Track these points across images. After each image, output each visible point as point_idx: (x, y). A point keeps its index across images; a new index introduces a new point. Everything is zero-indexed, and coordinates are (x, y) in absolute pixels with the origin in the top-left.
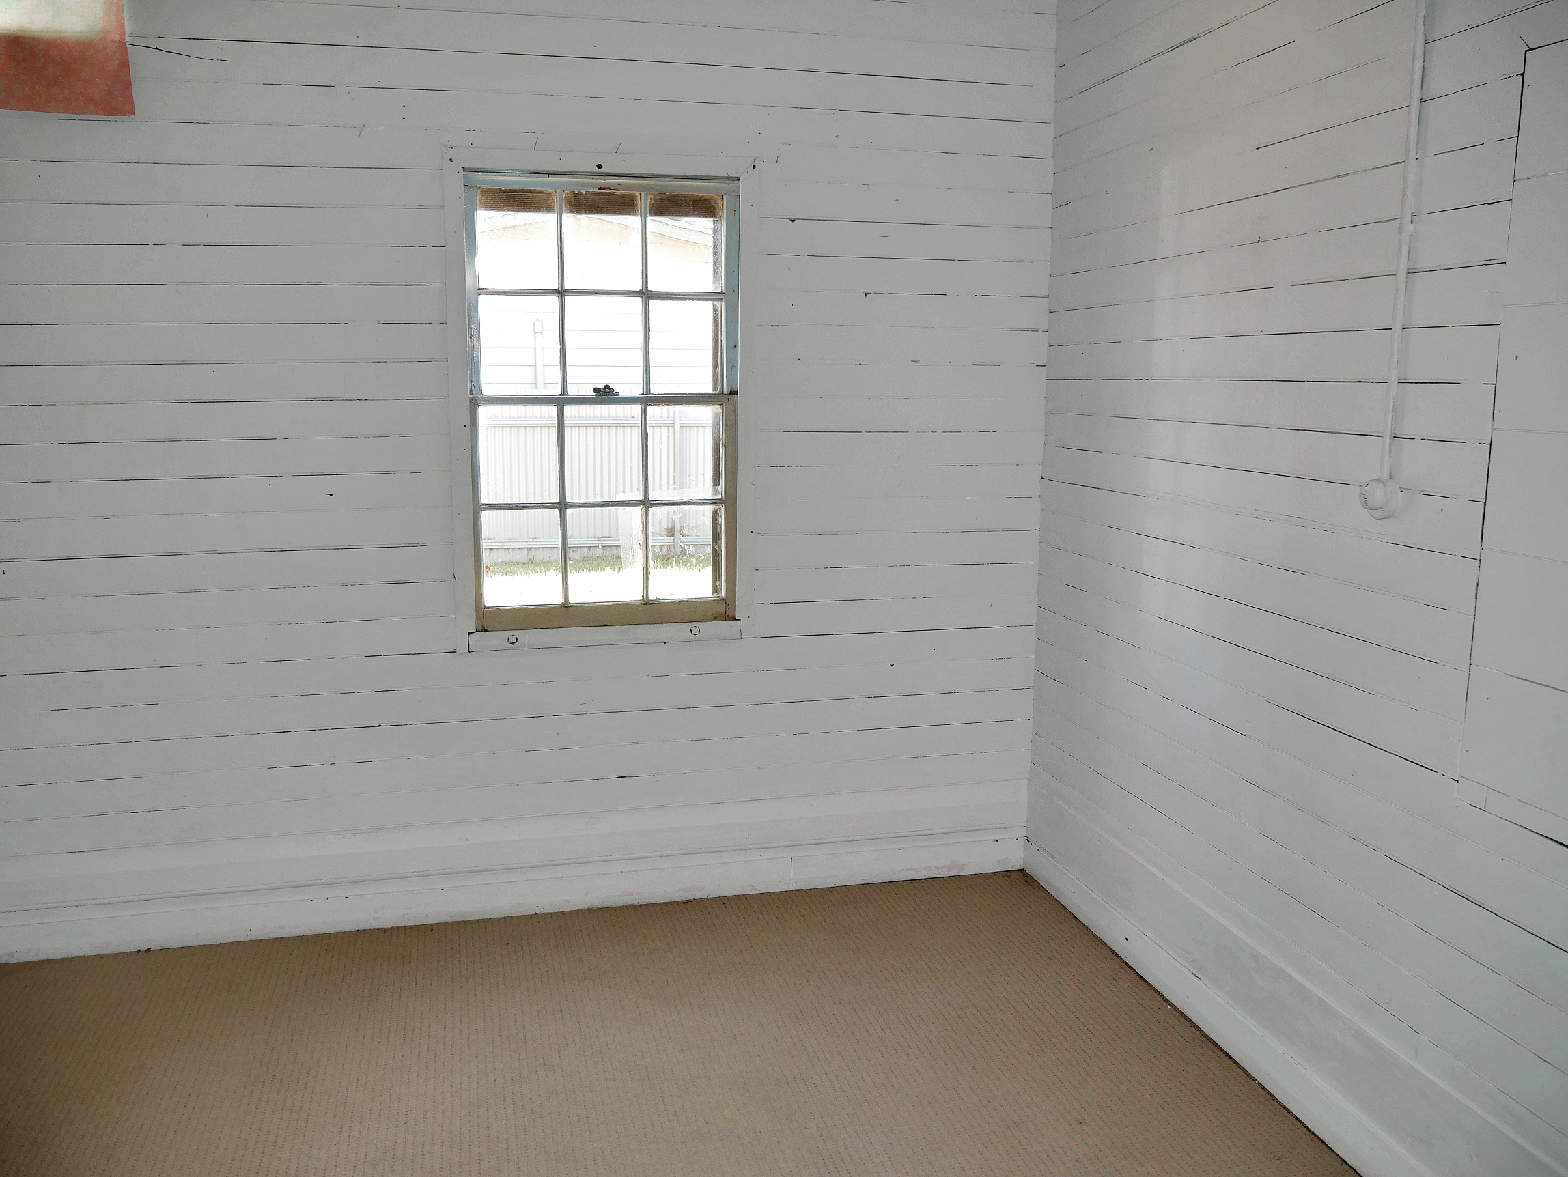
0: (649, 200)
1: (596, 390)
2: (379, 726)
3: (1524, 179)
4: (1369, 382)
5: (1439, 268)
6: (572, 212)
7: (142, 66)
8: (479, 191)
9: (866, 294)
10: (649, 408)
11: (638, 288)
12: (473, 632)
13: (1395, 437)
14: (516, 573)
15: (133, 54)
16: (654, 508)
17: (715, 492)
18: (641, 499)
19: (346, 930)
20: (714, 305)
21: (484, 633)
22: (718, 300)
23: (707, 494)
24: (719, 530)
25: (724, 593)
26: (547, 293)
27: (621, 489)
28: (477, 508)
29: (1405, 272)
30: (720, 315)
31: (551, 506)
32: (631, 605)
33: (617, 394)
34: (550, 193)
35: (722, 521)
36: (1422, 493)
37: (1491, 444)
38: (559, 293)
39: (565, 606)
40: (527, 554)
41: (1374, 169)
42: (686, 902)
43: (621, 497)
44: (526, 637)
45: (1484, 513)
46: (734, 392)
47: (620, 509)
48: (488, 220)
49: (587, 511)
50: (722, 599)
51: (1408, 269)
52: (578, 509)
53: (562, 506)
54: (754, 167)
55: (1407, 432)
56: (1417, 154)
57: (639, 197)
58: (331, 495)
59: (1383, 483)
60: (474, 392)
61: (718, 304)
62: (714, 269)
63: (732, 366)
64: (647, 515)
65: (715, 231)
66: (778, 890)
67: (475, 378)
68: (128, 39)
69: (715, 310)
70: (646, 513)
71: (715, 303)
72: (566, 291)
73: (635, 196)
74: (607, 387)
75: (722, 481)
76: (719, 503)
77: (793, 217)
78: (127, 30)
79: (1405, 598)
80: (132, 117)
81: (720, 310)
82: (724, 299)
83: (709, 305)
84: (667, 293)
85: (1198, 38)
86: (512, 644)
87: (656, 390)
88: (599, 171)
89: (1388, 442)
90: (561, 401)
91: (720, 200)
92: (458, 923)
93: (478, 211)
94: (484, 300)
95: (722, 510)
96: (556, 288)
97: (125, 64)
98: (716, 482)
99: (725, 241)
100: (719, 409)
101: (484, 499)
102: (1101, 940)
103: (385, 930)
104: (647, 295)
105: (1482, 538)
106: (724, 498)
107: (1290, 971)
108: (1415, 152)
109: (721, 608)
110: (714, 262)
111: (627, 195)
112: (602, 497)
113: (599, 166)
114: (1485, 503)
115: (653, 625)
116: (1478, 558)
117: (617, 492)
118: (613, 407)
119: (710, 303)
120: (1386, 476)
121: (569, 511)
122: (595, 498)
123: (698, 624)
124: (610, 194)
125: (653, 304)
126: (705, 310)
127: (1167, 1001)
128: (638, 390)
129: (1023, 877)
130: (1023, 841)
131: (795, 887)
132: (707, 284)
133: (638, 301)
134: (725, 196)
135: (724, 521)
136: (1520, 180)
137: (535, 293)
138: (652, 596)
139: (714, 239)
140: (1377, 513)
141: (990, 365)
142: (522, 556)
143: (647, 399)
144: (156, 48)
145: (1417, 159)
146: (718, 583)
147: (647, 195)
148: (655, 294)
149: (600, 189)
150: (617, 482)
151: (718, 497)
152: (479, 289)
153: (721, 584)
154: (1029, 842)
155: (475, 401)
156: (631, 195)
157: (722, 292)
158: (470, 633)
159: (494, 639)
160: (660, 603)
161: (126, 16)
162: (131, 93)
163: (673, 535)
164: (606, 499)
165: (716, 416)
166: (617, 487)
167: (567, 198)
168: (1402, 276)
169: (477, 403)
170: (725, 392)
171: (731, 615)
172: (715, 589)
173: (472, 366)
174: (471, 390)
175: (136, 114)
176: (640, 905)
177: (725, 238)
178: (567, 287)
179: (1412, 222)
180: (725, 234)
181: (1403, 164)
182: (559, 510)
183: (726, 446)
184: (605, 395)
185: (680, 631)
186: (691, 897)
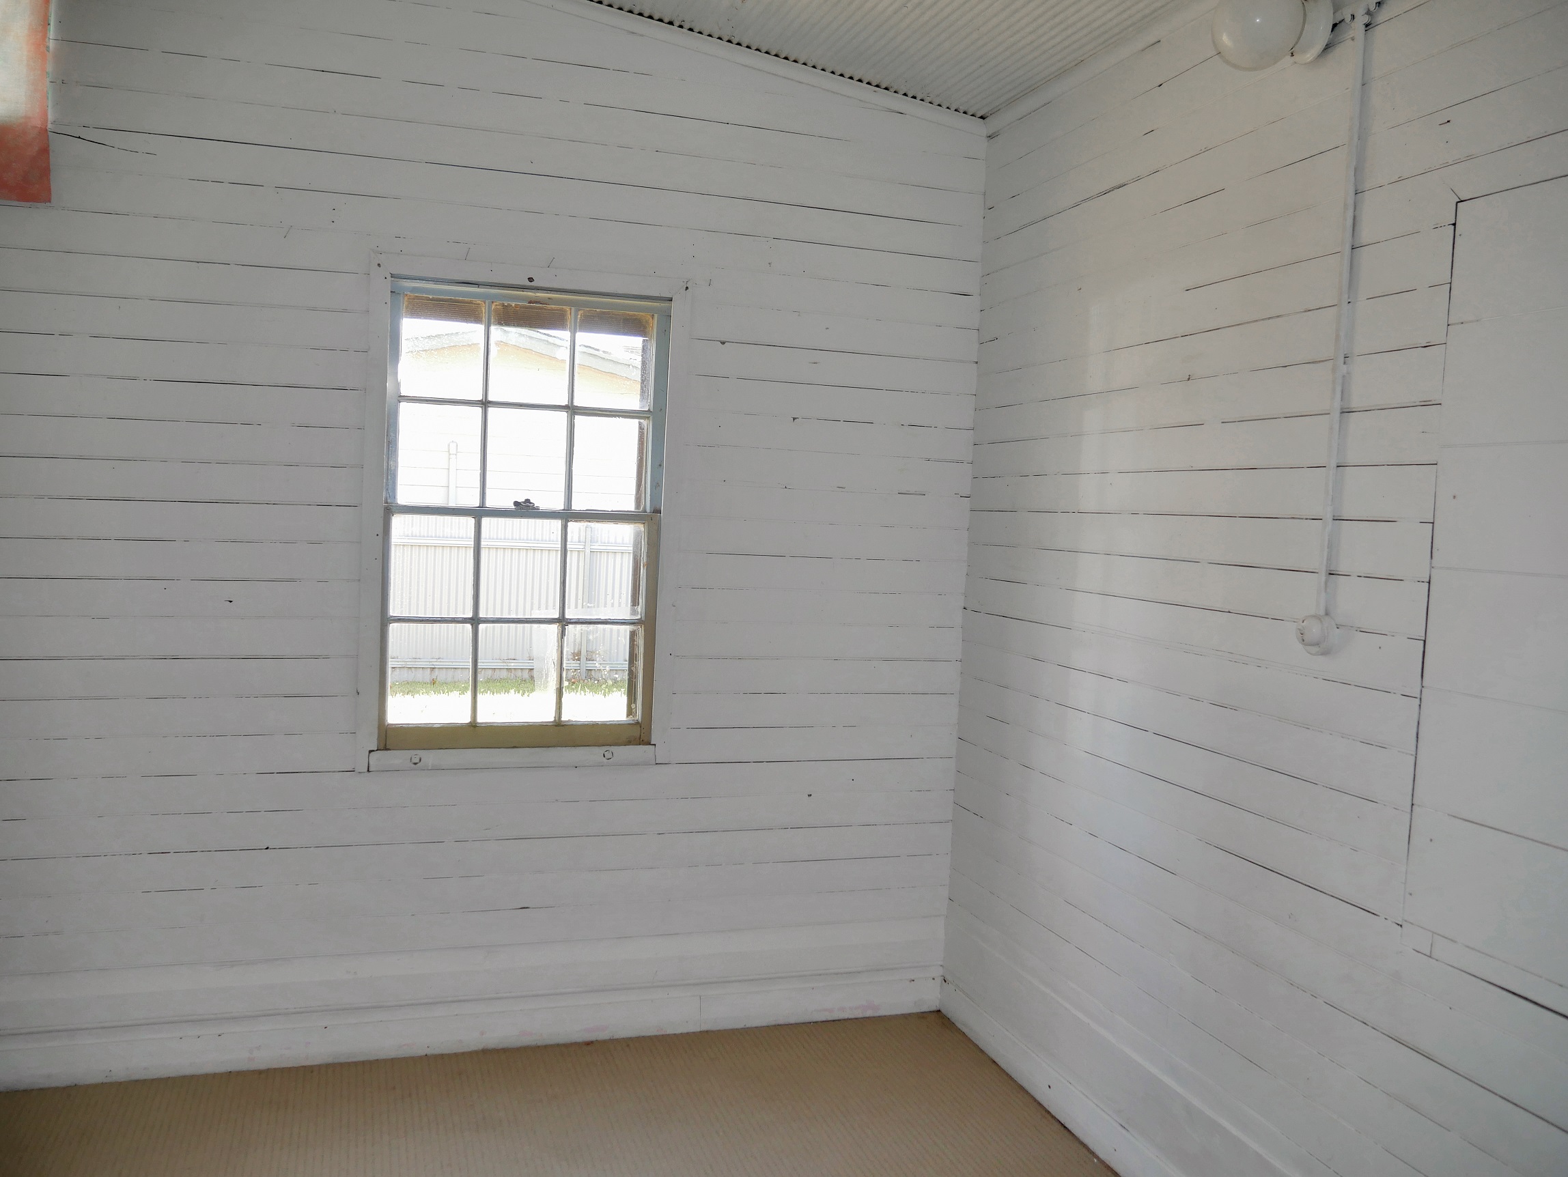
0: (579, 316)
1: (516, 503)
2: (267, 848)
3: (1457, 324)
4: (1302, 519)
5: (1373, 408)
6: (500, 324)
7: (64, 154)
8: (406, 298)
9: (794, 419)
10: (570, 524)
11: (564, 402)
12: (373, 751)
13: (1330, 574)
14: (418, 692)
15: (56, 143)
16: (570, 626)
17: (634, 612)
18: (557, 616)
19: (217, 1072)
20: (640, 424)
21: (385, 752)
22: (644, 418)
23: (626, 614)
24: (636, 651)
25: (639, 716)
26: (470, 403)
27: (536, 606)
28: (385, 620)
29: (1338, 412)
30: (646, 433)
31: (464, 621)
32: (542, 727)
33: (538, 508)
34: (479, 304)
35: (640, 642)
36: (1359, 630)
37: (1429, 583)
38: (483, 404)
39: (473, 725)
40: (431, 674)
41: (1306, 311)
42: (589, 1044)
43: (536, 615)
44: (430, 757)
45: (1424, 652)
46: (657, 511)
47: (535, 626)
48: (414, 329)
49: (501, 627)
50: (638, 723)
51: (1342, 409)
52: (491, 625)
53: (475, 621)
54: (687, 288)
55: (1342, 570)
56: (1349, 298)
57: (569, 312)
58: (231, 602)
59: (1320, 619)
60: (389, 501)
61: (644, 422)
62: (642, 387)
63: (656, 485)
64: (563, 634)
65: (644, 349)
66: (685, 1031)
67: (390, 486)
68: (50, 126)
69: (641, 428)
70: (562, 631)
71: (642, 421)
72: (490, 402)
73: (565, 311)
74: (528, 501)
75: (642, 600)
76: (638, 623)
77: (723, 340)
78: (50, 117)
79: (1344, 736)
80: (48, 204)
81: (646, 428)
82: (651, 418)
83: (634, 424)
84: (594, 409)
85: (1127, 184)
86: (415, 764)
87: (577, 506)
88: (530, 284)
89: (1323, 579)
90: (479, 513)
91: (651, 319)
92: (342, 1065)
93: (404, 319)
94: (404, 406)
95: (641, 631)
96: (480, 399)
97: (45, 151)
98: (635, 602)
99: (654, 360)
100: (641, 527)
101: (394, 610)
102: (1022, 1088)
103: (260, 1072)
104: (572, 410)
105: (1422, 676)
106: (643, 619)
107: (1225, 1123)
108: (1346, 296)
109: (636, 732)
110: (642, 380)
111: (557, 310)
112: (517, 614)
113: (531, 280)
114: (1425, 641)
115: (564, 748)
116: (1418, 696)
117: (532, 609)
118: (532, 521)
119: (636, 421)
120: (1322, 612)
121: (482, 627)
122: (509, 613)
123: (613, 749)
124: (537, 308)
125: (578, 418)
126: (631, 427)
127: (1093, 1153)
128: (559, 505)
129: (939, 1019)
130: (939, 980)
131: (704, 1028)
132: (634, 402)
133: (563, 416)
134: (656, 316)
135: (643, 642)
136: (1453, 324)
137: (458, 402)
138: (564, 718)
139: (643, 358)
140: (1314, 649)
141: (915, 494)
142: (427, 676)
143: (567, 515)
144: (79, 138)
145: (1349, 302)
146: (633, 706)
147: (577, 311)
148: (581, 409)
149: (530, 303)
150: (532, 599)
151: (637, 618)
152: (401, 396)
153: (636, 707)
154: (945, 981)
155: (390, 509)
156: (562, 310)
157: (649, 411)
158: (370, 751)
159: (396, 758)
160: (572, 725)
161: (50, 104)
162: (49, 180)
163: (579, 660)
164: (520, 616)
165: (637, 535)
166: (532, 604)
167: (496, 311)
168: (1337, 415)
169: (392, 512)
170: (648, 510)
171: (646, 740)
172: (630, 712)
173: (388, 477)
174: (386, 499)
175: (52, 200)
176: (539, 1047)
177: (654, 357)
178: (490, 398)
179: (1345, 363)
180: (654, 353)
181: (1336, 307)
182: (472, 625)
183: (648, 566)
184: (524, 509)
185: (593, 754)
186: (593, 1039)
